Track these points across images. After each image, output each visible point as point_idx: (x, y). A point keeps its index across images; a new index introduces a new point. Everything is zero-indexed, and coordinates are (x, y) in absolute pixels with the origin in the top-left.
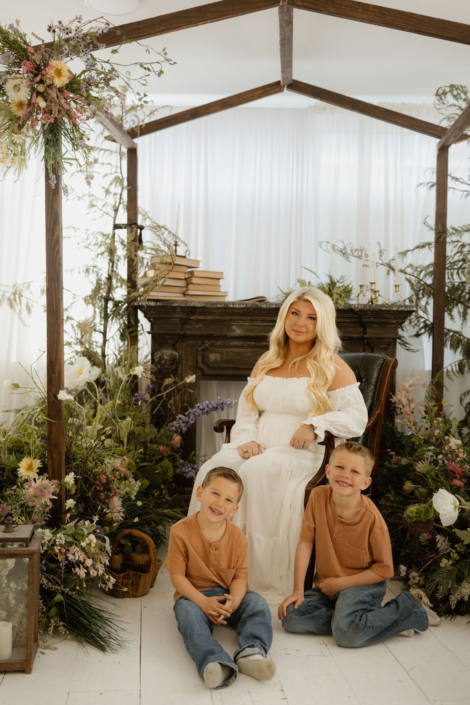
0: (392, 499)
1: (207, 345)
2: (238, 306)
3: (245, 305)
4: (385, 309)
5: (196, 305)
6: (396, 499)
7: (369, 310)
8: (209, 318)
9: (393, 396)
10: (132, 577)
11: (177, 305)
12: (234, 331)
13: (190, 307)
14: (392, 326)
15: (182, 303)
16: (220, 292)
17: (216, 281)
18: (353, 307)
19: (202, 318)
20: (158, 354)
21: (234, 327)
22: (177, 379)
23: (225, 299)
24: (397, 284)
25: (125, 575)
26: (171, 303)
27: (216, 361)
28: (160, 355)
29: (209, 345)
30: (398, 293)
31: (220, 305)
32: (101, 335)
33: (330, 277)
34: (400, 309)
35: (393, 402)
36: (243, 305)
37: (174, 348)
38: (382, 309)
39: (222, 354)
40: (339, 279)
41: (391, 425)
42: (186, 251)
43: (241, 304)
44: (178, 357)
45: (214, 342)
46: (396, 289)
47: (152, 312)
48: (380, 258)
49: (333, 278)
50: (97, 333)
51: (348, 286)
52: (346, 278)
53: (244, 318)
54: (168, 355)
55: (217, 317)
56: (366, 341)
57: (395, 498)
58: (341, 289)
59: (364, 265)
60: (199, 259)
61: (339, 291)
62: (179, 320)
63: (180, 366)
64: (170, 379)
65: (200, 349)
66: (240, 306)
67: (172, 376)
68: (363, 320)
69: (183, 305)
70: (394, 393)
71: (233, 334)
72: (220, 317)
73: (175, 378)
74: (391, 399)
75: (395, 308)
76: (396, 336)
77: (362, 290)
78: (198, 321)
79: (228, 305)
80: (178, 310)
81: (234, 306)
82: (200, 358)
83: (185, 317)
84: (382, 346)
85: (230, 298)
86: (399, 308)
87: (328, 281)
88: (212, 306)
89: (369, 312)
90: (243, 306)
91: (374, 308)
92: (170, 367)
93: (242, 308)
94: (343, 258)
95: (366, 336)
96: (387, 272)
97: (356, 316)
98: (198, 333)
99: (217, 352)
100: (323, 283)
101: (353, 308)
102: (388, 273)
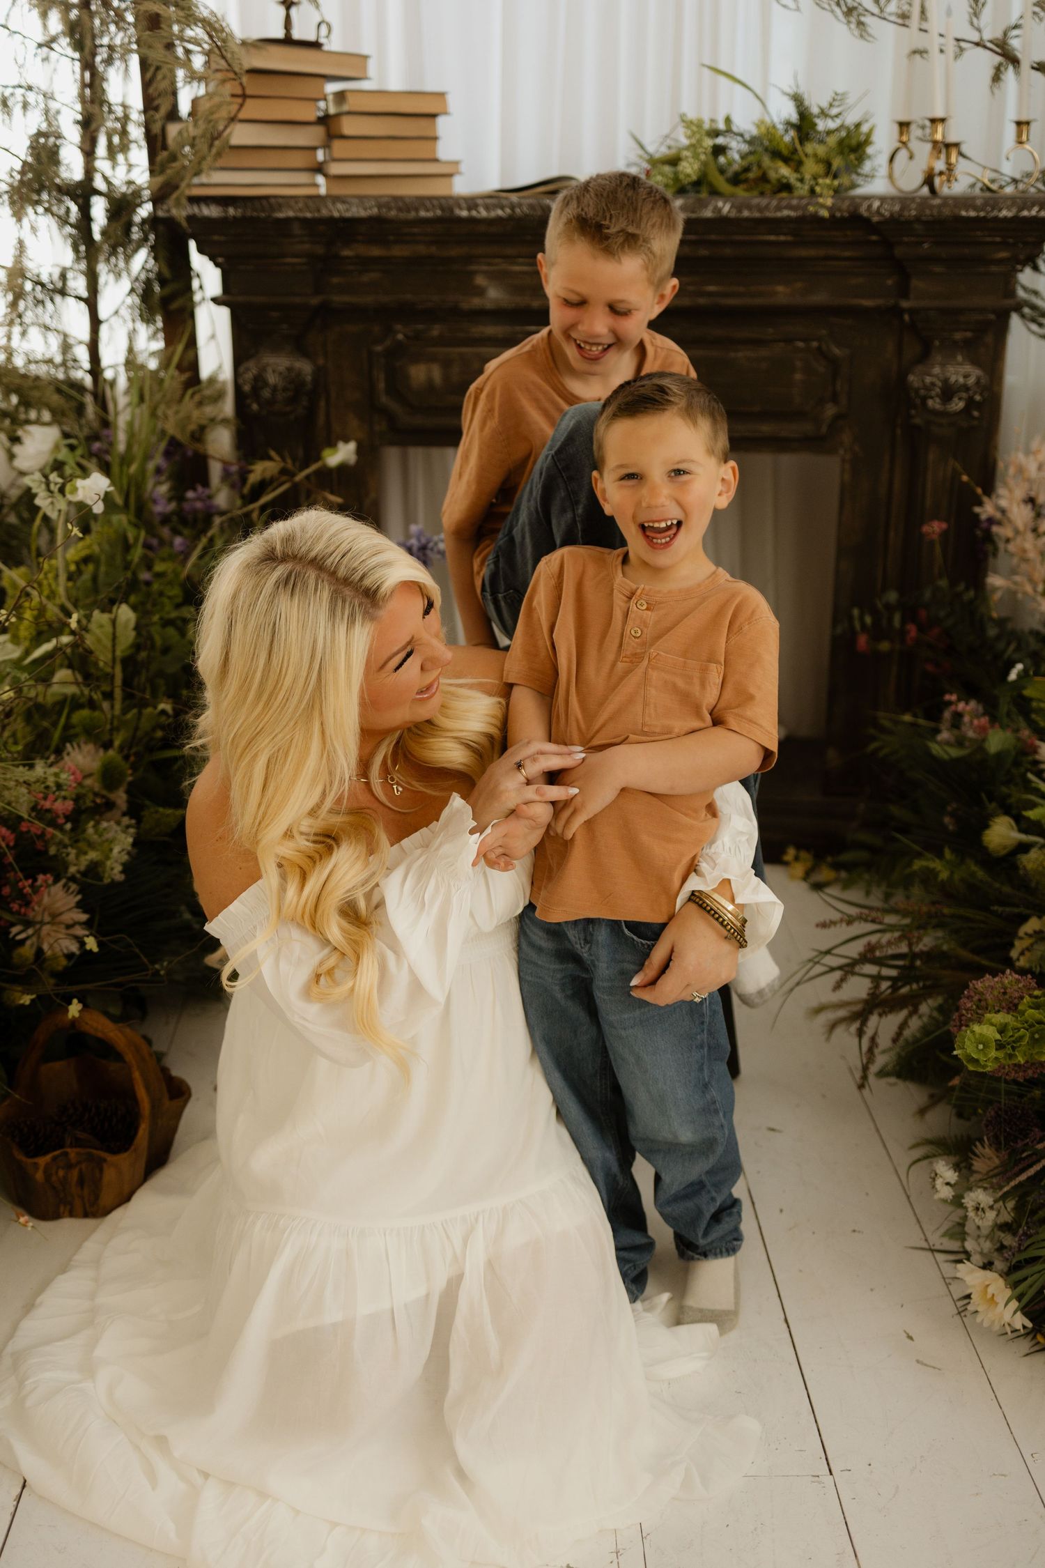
0: (944, 875)
1: (400, 337)
2: (484, 213)
3: (508, 211)
4: (972, 214)
5: (348, 215)
6: (956, 877)
7: (918, 219)
8: (398, 251)
9: (985, 499)
10: (79, 1163)
11: (291, 214)
12: (481, 292)
13: (331, 221)
14: (994, 269)
15: (307, 206)
16: (436, 160)
17: (423, 122)
18: (863, 211)
19: (376, 252)
20: (248, 369)
21: (480, 280)
22: (289, 461)
23: (450, 186)
24: (1024, 118)
25: (54, 1159)
26: (272, 209)
27: (430, 387)
28: (255, 371)
29: (405, 335)
30: (1027, 147)
31: (427, 210)
32: (83, 306)
33: (798, 100)
34: (1025, 213)
35: (983, 517)
36: (502, 208)
37: (300, 347)
38: (964, 213)
39: (446, 364)
40: (825, 105)
41: (971, 594)
42: (319, 25)
43: (495, 206)
44: (309, 378)
45: (420, 327)
46: (1019, 134)
47: (216, 238)
48: (972, 24)
49: (807, 103)
50: (71, 301)
51: (858, 126)
52: (850, 100)
53: (509, 251)
54: (281, 374)
55: (422, 249)
56: (906, 317)
57: (952, 873)
58: (832, 141)
59: (915, 52)
60: (365, 52)
61: (821, 150)
62: (303, 260)
63: (322, 404)
64: (268, 465)
65: (379, 348)
66: (493, 214)
67: (273, 453)
68: (899, 251)
69: (309, 215)
70: (989, 489)
71: (476, 302)
72: (433, 250)
73: (283, 459)
74: (977, 510)
75: (1009, 209)
76: (1009, 302)
77: (904, 138)
78: (366, 263)
79: (452, 211)
80: (297, 229)
81: (474, 213)
82: (382, 376)
83: (320, 250)
84: (958, 336)
85: (461, 187)
86: (1021, 209)
87: (788, 111)
88: (403, 216)
89: (917, 226)
90: (500, 212)
91: (935, 212)
92: (288, 409)
93: (499, 220)
94: (845, 27)
95: (905, 304)
96: (990, 72)
97: (874, 238)
98: (368, 299)
99: (432, 359)
100: (776, 120)
101: (865, 214)
102: (997, 78)
